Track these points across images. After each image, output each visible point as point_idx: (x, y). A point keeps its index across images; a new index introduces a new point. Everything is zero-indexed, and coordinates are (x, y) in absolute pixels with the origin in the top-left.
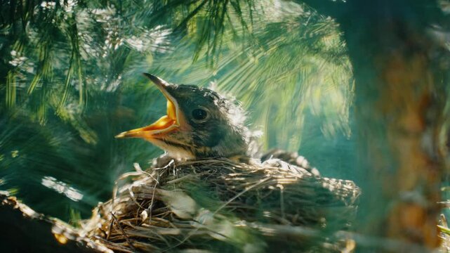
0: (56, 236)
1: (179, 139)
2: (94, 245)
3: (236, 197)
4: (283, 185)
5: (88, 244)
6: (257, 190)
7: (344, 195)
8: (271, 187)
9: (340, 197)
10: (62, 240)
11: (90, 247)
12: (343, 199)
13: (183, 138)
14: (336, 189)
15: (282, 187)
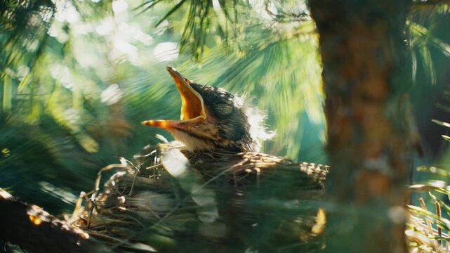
0: (31, 218)
1: (205, 131)
2: (70, 228)
3: (212, 180)
4: (260, 168)
5: (63, 226)
6: (234, 173)
7: (321, 178)
8: (249, 171)
9: (318, 180)
10: (38, 222)
11: (65, 229)
12: (320, 182)
13: (209, 130)
14: (314, 173)
15: (258, 170)
